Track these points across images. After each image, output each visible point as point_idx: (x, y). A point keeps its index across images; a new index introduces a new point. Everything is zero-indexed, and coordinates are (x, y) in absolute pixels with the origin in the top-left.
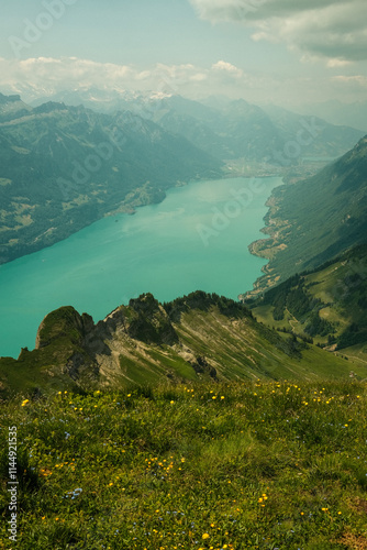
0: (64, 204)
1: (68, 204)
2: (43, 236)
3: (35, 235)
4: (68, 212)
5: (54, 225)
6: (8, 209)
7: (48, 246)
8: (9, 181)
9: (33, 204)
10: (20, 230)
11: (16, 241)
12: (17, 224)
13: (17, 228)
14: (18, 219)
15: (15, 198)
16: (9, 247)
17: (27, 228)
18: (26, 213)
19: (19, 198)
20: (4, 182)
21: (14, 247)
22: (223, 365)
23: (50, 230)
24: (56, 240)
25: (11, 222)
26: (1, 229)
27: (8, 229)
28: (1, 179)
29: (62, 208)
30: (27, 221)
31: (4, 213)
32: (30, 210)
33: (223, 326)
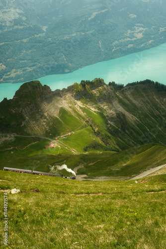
0: (161, 28)
1: (163, 29)
2: (146, 44)
3: (142, 43)
4: (161, 33)
5: (153, 39)
6: (132, 30)
7: (147, 49)
8: (135, 16)
9: (145, 28)
10: (135, 41)
11: (132, 45)
12: (134, 37)
13: (135, 39)
14: (135, 35)
15: (136, 24)
16: (128, 49)
17: (139, 39)
18: (140, 32)
19: (139, 24)
20: (133, 16)
21: (130, 48)
22: (141, 120)
23: (150, 41)
24: (152, 46)
25: (132, 36)
26: (126, 40)
27: (129, 39)
28: (131, 15)
29: (159, 30)
30: (140, 36)
31: (129, 31)
32: (142, 30)
33: (157, 100)
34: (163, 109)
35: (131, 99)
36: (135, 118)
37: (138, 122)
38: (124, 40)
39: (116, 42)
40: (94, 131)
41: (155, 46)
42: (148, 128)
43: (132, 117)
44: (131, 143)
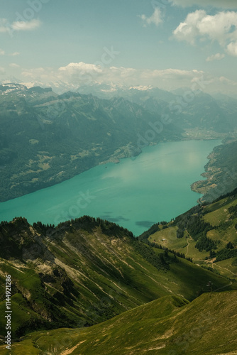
0: (72, 156)
1: (75, 156)
2: (56, 177)
3: (50, 176)
4: (74, 161)
5: (64, 169)
6: (34, 159)
7: (58, 183)
8: (37, 141)
9: (51, 156)
10: (40, 173)
11: (36, 179)
12: (39, 168)
13: (39, 171)
14: (40, 165)
15: (40, 152)
16: (32, 184)
17: (45, 171)
18: (46, 161)
19: (42, 152)
20: (34, 142)
21: (35, 183)
22: (87, 275)
23: (60, 173)
24: (64, 179)
25: (35, 167)
26: (28, 172)
27: (33, 171)
28: (32, 140)
29: (70, 159)
30: (46, 166)
31: (31, 161)
32: (49, 160)
33: (102, 243)
34: (113, 255)
35: (67, 245)
36: (78, 273)
37: (84, 278)
38: (25, 173)
39: (15, 176)
40: (26, 299)
41: (67, 179)
42: (100, 286)
43: (75, 272)
44: (82, 312)
